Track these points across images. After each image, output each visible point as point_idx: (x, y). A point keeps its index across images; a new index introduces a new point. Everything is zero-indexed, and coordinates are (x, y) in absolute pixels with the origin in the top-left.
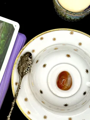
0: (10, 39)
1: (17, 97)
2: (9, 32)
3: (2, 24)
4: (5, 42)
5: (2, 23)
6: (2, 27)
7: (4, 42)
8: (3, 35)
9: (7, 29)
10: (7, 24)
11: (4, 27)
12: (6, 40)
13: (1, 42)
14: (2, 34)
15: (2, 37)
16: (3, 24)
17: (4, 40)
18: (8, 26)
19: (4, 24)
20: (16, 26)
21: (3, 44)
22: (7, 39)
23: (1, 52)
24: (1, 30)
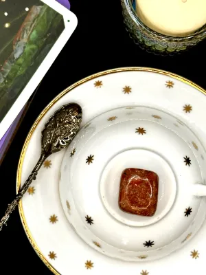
0: (48, 46)
1: (22, 195)
2: (49, 31)
3: (39, 8)
4: (36, 52)
5: (41, 7)
6: (38, 16)
7: (33, 50)
8: (34, 33)
9: (48, 22)
10: (51, 12)
11: (41, 15)
12: (38, 47)
13: (27, 49)
14: (32, 31)
15: (31, 37)
16: (41, 9)
17: (34, 46)
18: (52, 18)
19: (44, 10)
20: (69, 21)
21: (30, 54)
22: (41, 44)
23: (21, 72)
24: (33, 22)
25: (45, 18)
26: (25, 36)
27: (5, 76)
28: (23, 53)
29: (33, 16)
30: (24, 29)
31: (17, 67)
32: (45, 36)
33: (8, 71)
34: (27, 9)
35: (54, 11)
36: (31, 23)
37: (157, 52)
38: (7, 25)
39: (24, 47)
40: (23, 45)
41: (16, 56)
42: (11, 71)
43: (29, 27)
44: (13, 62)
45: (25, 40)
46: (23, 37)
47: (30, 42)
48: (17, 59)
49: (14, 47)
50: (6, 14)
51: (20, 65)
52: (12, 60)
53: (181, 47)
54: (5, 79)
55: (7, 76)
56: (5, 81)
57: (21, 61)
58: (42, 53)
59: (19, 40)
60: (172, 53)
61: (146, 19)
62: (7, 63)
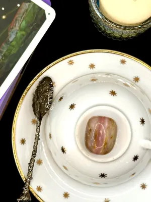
0: (34, 32)
2: (35, 22)
3: (27, 4)
4: (25, 36)
5: (29, 3)
6: (27, 10)
7: (23, 35)
8: (24, 23)
9: (34, 15)
10: (36, 7)
11: (29, 10)
12: (27, 33)
13: (19, 34)
14: (23, 21)
15: (22, 26)
16: (29, 5)
17: (24, 33)
18: (37, 11)
19: (31, 6)
20: (49, 14)
21: (21, 38)
22: (29, 31)
23: (14, 51)
24: (23, 14)
25: (32, 12)
26: (17, 25)
27: (2, 55)
28: (16, 38)
29: (23, 10)
30: (16, 20)
31: (12, 48)
32: (32, 25)
33: (5, 50)
34: (19, 5)
35: (39, 7)
36: (21, 15)
37: (115, 37)
38: (4, 17)
39: (17, 33)
40: (16, 32)
41: (11, 39)
42: (7, 51)
43: (20, 19)
44: (9, 44)
45: (17, 28)
46: (15, 26)
47: (21, 30)
48: (11, 42)
49: (9, 33)
50: (3, 9)
51: (13, 46)
52: (8, 42)
53: (132, 34)
54: (2, 57)
55: (4, 55)
56: (2, 58)
57: (14, 43)
58: (30, 37)
59: (12, 28)
60: (126, 38)
61: (106, 13)
62: (4, 45)
